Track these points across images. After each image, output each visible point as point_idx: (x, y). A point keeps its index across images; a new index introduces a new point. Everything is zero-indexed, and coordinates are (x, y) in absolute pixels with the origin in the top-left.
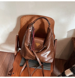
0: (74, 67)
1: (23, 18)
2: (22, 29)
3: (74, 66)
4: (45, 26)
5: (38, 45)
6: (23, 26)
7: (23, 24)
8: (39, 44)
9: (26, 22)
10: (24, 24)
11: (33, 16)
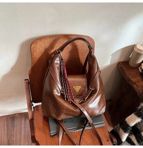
0: (140, 110)
1: (36, 44)
2: (35, 65)
3: (140, 107)
4: (79, 52)
5: (78, 89)
6: (37, 60)
7: (38, 55)
8: (80, 87)
9: (43, 51)
10: (40, 55)
11: (56, 38)
